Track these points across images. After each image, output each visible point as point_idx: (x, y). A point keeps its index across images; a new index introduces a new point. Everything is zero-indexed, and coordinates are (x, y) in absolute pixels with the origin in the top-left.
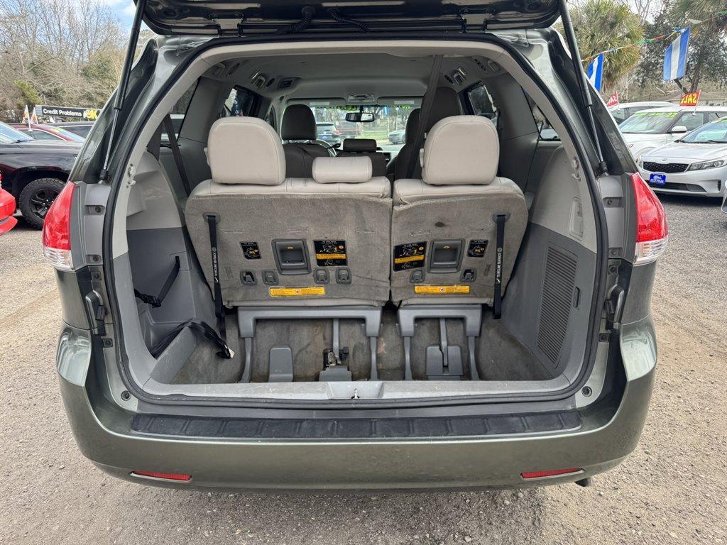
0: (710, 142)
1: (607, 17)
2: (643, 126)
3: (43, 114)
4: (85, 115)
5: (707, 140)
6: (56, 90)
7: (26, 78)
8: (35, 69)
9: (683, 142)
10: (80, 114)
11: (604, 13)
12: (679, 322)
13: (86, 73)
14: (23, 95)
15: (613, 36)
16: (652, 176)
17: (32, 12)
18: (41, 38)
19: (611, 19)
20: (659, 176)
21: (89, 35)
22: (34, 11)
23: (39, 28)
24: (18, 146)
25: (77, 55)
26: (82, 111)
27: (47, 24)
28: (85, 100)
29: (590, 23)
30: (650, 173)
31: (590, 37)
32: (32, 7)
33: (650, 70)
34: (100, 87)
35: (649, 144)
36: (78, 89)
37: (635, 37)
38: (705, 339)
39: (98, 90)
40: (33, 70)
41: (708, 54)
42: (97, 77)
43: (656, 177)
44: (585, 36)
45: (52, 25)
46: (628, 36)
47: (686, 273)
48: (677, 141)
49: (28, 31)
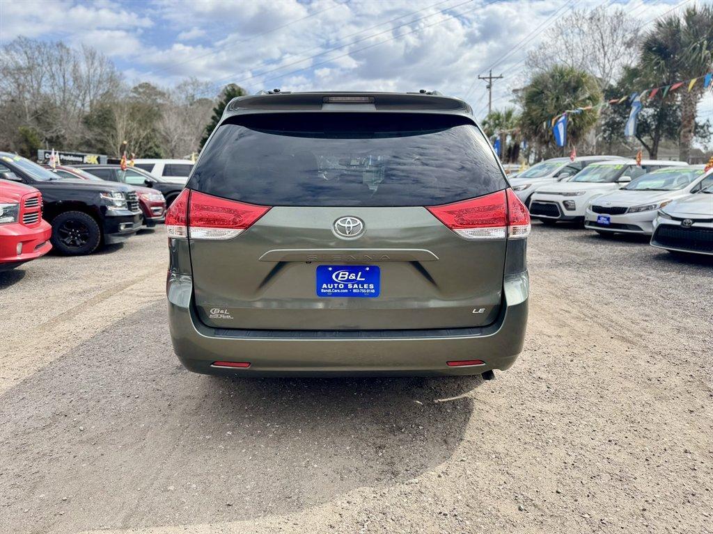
0: (648, 189)
1: (570, 82)
2: (597, 177)
3: (45, 158)
4: (86, 160)
5: (645, 188)
6: (58, 137)
7: (29, 124)
8: (38, 117)
9: (626, 189)
10: (80, 159)
11: (567, 79)
12: (595, 319)
13: (87, 121)
14: (26, 141)
15: (576, 98)
16: (599, 218)
17: (39, 65)
18: (46, 89)
19: (573, 84)
20: (605, 217)
21: (92, 86)
22: (41, 63)
23: (44, 79)
24: (52, 183)
25: (79, 104)
26: (83, 157)
27: (53, 76)
28: (85, 146)
29: (555, 87)
30: (598, 215)
31: (555, 99)
32: (39, 61)
33: (615, 128)
34: (100, 134)
35: (599, 191)
36: (79, 136)
37: (595, 100)
38: (611, 329)
39: (99, 138)
40: (37, 118)
41: (666, 115)
42: (97, 125)
43: (602, 218)
44: (551, 98)
45: (56, 77)
46: (589, 98)
47: (612, 289)
48: (621, 189)
49: (34, 83)
